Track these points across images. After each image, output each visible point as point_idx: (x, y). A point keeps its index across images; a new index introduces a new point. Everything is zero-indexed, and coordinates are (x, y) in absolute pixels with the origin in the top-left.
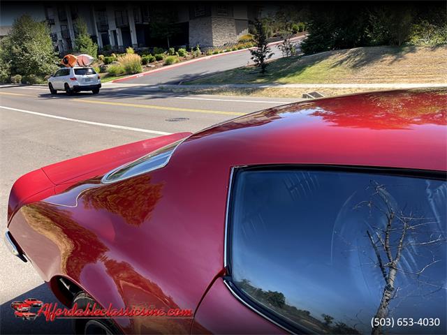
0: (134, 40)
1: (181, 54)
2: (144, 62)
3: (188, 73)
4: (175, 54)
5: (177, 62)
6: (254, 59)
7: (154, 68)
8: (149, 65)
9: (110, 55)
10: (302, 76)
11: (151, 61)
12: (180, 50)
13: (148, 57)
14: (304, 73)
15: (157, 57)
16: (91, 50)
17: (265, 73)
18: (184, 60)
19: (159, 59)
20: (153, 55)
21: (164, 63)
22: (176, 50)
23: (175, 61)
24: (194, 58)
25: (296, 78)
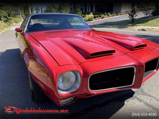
0: (94, 10)
1: (108, 15)
2: (95, 17)
3: (107, 21)
4: (106, 15)
5: (106, 18)
6: (130, 17)
7: (98, 19)
8: (96, 18)
9: (85, 14)
10: (146, 24)
11: (97, 17)
12: (108, 13)
13: (96, 16)
14: (148, 23)
15: (99, 16)
16: (80, 13)
17: (133, 22)
18: (109, 17)
19: (100, 16)
20: (98, 15)
21: (102, 18)
22: (107, 14)
23: (105, 17)
24: (112, 16)
25: (143, 24)
